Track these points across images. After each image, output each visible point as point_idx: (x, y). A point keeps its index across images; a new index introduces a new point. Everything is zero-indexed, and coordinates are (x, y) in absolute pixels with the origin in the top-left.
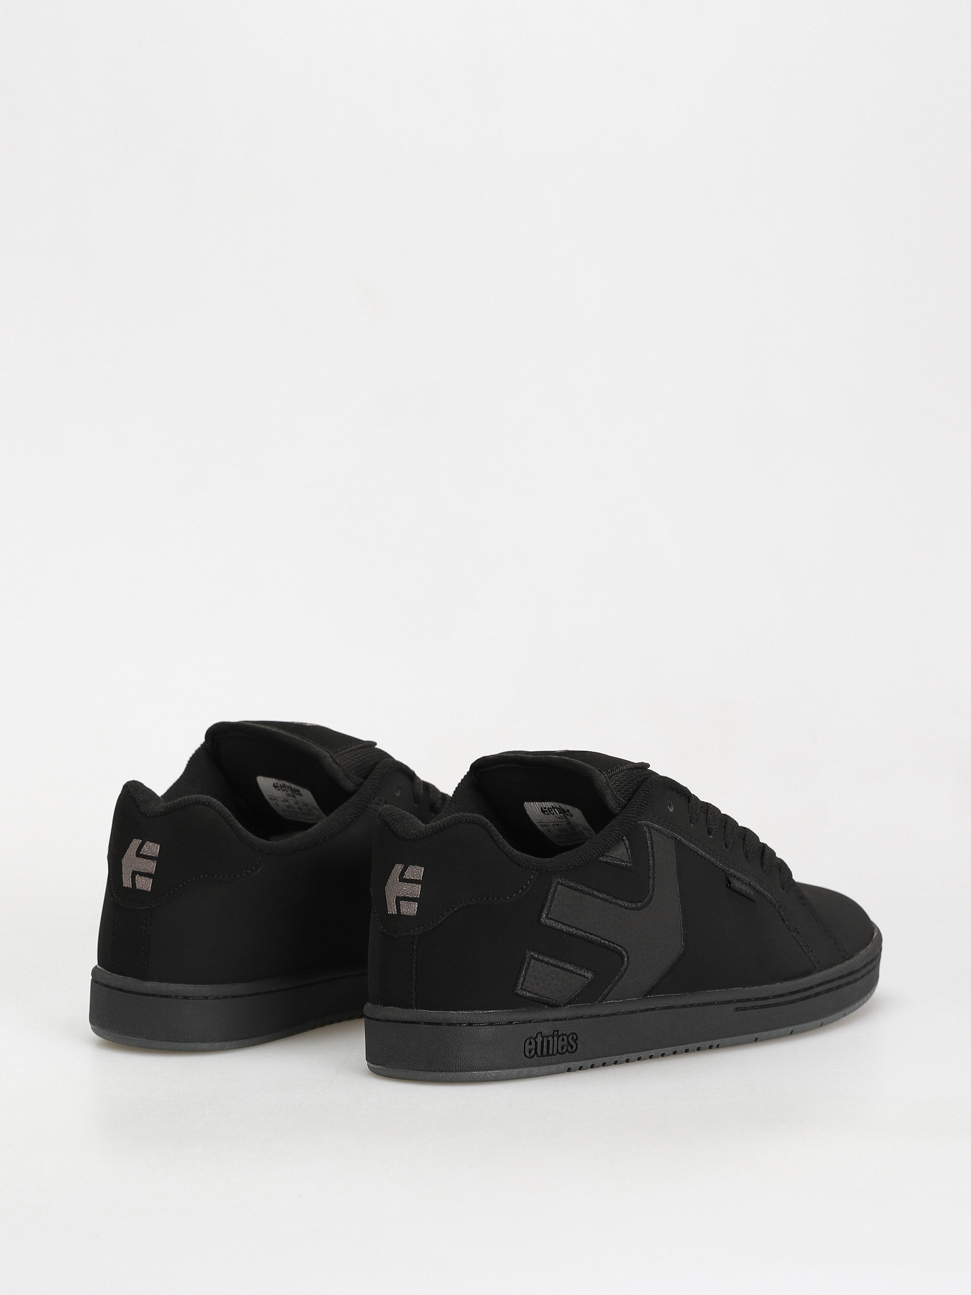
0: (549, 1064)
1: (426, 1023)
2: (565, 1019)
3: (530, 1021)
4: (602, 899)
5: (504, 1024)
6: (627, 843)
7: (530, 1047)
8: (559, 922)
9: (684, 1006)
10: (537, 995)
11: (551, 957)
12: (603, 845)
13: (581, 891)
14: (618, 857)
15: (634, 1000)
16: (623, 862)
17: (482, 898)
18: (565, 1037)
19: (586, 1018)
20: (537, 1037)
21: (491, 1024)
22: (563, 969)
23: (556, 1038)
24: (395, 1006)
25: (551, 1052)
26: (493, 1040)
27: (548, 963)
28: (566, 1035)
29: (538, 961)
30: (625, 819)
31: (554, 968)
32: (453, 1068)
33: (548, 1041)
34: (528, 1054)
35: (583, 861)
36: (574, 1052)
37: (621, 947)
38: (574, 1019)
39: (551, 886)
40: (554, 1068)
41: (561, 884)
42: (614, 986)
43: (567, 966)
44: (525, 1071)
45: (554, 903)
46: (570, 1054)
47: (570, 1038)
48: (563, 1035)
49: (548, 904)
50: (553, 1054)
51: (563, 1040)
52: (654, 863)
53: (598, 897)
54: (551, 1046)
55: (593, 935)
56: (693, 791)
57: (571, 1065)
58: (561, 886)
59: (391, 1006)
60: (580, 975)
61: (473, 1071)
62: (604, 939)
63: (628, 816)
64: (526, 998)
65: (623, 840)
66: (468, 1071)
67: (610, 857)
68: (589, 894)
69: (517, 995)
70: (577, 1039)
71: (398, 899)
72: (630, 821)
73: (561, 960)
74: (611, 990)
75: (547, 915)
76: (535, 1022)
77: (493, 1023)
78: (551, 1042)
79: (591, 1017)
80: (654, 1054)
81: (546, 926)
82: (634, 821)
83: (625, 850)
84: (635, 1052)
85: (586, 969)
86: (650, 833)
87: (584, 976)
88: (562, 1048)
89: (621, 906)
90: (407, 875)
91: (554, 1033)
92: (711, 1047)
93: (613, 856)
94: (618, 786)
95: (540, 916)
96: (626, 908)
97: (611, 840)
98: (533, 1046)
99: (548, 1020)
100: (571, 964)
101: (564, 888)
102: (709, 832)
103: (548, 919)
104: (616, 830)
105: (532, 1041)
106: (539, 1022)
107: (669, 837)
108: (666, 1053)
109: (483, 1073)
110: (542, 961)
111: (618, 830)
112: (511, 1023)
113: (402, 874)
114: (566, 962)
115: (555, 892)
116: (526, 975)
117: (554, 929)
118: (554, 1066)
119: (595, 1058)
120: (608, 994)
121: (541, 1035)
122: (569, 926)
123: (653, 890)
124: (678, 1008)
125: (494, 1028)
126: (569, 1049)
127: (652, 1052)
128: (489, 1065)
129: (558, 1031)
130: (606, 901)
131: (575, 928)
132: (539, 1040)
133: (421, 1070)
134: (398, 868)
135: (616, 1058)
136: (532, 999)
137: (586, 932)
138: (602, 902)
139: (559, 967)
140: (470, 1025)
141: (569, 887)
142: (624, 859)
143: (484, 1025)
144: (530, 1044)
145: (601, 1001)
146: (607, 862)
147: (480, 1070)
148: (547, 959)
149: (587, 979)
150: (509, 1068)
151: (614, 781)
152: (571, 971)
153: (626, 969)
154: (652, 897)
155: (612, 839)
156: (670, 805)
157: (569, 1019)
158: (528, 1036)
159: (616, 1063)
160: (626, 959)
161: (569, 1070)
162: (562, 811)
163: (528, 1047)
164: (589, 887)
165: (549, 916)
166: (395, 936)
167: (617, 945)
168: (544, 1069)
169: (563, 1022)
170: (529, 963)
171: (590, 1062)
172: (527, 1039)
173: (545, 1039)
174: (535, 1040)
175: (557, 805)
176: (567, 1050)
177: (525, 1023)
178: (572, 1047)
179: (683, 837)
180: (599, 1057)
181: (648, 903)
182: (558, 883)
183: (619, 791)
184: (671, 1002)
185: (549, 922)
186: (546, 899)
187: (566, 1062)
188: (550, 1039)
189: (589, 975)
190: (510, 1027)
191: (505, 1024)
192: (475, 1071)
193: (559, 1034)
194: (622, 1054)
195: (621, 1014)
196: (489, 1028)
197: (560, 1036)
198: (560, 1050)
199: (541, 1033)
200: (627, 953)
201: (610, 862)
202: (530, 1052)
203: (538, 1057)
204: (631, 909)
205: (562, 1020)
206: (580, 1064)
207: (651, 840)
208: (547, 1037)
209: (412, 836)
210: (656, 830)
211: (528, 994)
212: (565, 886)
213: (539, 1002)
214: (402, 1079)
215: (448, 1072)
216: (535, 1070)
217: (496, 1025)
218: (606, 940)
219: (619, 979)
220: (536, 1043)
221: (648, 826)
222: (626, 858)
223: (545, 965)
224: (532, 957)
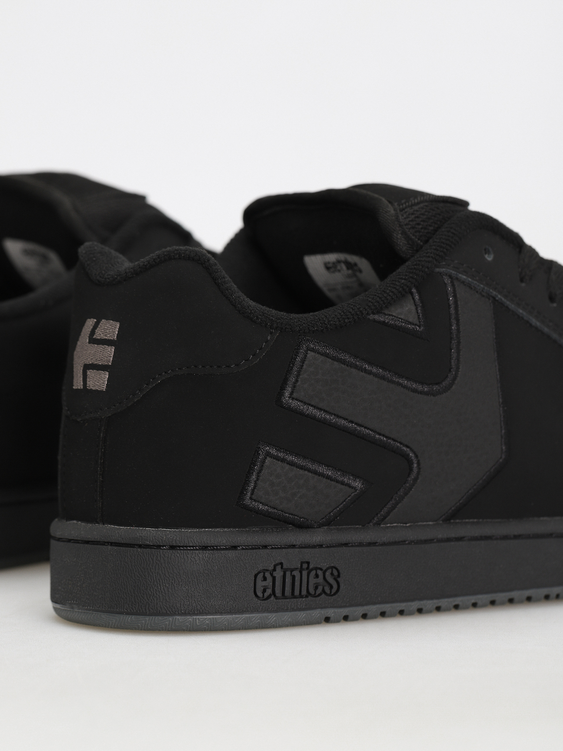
0: (293, 610)
1: (112, 544)
2: (321, 546)
3: (265, 547)
4: (376, 375)
5: (224, 549)
6: (417, 297)
7: (265, 583)
8: (309, 404)
9: (505, 538)
10: (274, 508)
11: (297, 455)
12: (380, 298)
13: (343, 362)
14: (402, 317)
15: (429, 525)
16: (411, 323)
17: (196, 367)
18: (320, 573)
19: (352, 546)
20: (274, 570)
21: (205, 548)
22: (315, 472)
23: (305, 573)
24: (78, 520)
25: (297, 593)
26: (206, 572)
27: (292, 464)
28: (321, 569)
29: (276, 459)
30: (416, 265)
31: (301, 472)
32: (145, 610)
33: (294, 577)
34: (260, 594)
35: (348, 318)
36: (335, 594)
37: (407, 447)
38: (333, 547)
39: (298, 353)
40: (302, 615)
41: (313, 350)
42: (397, 504)
43: (321, 469)
44: (256, 617)
45: (301, 376)
46: (327, 597)
47: (328, 573)
48: (316, 569)
49: (292, 379)
50: (301, 596)
51: (317, 576)
52: (458, 330)
53: (370, 373)
54: (297, 584)
55: (363, 426)
56: (529, 239)
57: (330, 612)
58: (313, 354)
59: (73, 519)
60: (343, 483)
61: (175, 614)
62: (380, 434)
63: (419, 261)
64: (258, 512)
65: (412, 294)
66: (166, 614)
67: (390, 315)
68: (356, 367)
69: (246, 508)
70: (339, 576)
71: (87, 367)
72: (423, 267)
73: (314, 461)
74: (393, 508)
75: (292, 393)
76: (272, 548)
77: (207, 547)
78: (297, 579)
79: (360, 545)
80: (460, 603)
81: (290, 409)
82: (428, 268)
83: (413, 308)
84: (432, 598)
85: (353, 475)
86: (453, 285)
87: (349, 485)
88: (316, 588)
89: (405, 387)
90: (99, 334)
91: (301, 566)
92: (547, 598)
93: (394, 314)
94: (412, 221)
95: (281, 394)
96: (415, 391)
97: (392, 292)
98: (269, 582)
99: (293, 546)
100: (328, 466)
101: (317, 355)
102: (552, 299)
103: (293, 399)
104: (402, 279)
105: (267, 575)
106: (278, 548)
107: (483, 296)
108: (480, 603)
109: (190, 618)
110: (283, 460)
111: (405, 279)
112: (234, 548)
113: (93, 332)
114: (320, 463)
115: (303, 361)
116: (258, 479)
117: (301, 414)
118: (302, 613)
119: (367, 604)
120: (388, 513)
121: (282, 568)
122: (325, 411)
123: (458, 368)
124: (497, 539)
125: (207, 554)
126: (327, 590)
127: (458, 600)
128: (199, 607)
129: (308, 563)
130: (383, 378)
131: (335, 415)
132: (279, 574)
133: (104, 612)
134: (90, 323)
135: (402, 606)
136: (267, 515)
137: (352, 422)
138: (376, 379)
139: (309, 470)
140: (172, 547)
141: (327, 355)
142: (411, 320)
143: (194, 550)
144: (265, 579)
145: (378, 524)
146: (384, 322)
147: (185, 614)
148: (290, 458)
149: (353, 490)
150: (230, 612)
151: (407, 214)
152: (328, 477)
153: (416, 479)
154: (455, 379)
155: (393, 290)
156: (487, 252)
157: (327, 547)
158: (261, 568)
159: (402, 613)
160: (415, 465)
161: (327, 620)
162: (350, 266)
163: (260, 584)
164: (356, 357)
165: (295, 395)
166: (79, 420)
167: (401, 443)
168: (287, 616)
169: (317, 550)
170: (263, 462)
171: (361, 610)
172: (259, 573)
173: (288, 574)
174: (272, 575)
175: (341, 256)
176: (324, 591)
177: (256, 549)
178: (331, 587)
179: (506, 297)
180: (374, 603)
181: (448, 388)
182: (308, 349)
183: (413, 228)
184: (487, 529)
185: (294, 404)
186: (289, 371)
187: (322, 608)
188: (296, 573)
189: (358, 484)
190: (231, 554)
191: (226, 549)
192: (179, 615)
193: (311, 566)
194: (413, 600)
195: (409, 544)
196: (201, 554)
197: (312, 570)
198: (312, 591)
199: (281, 564)
200: (416, 456)
201: (388, 322)
202: (264, 591)
203: (276, 599)
204: (421, 393)
205: (314, 547)
206: (345, 611)
207: (455, 296)
208: (292, 571)
209: (109, 279)
210: (463, 282)
211: (261, 506)
212: (319, 353)
213: (279, 520)
214: (83, 624)
215: (139, 615)
216: (272, 617)
217: (212, 550)
218: (384, 436)
219: (406, 494)
220: (274, 579)
221: (450, 277)
222: (412, 318)
223: (287, 467)
224: (268, 454)
